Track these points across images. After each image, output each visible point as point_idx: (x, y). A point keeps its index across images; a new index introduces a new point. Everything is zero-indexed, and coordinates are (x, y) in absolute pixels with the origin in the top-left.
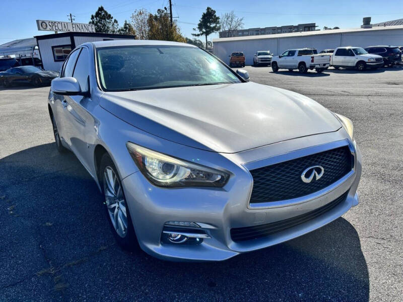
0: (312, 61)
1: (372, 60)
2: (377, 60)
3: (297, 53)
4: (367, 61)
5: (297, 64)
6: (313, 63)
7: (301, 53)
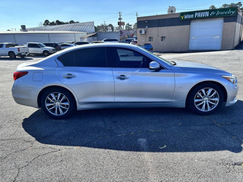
0: (19, 51)
1: (51, 50)
2: (53, 49)
3: (4, 46)
4: (48, 50)
5: (7, 53)
6: (19, 52)
7: (8, 46)
